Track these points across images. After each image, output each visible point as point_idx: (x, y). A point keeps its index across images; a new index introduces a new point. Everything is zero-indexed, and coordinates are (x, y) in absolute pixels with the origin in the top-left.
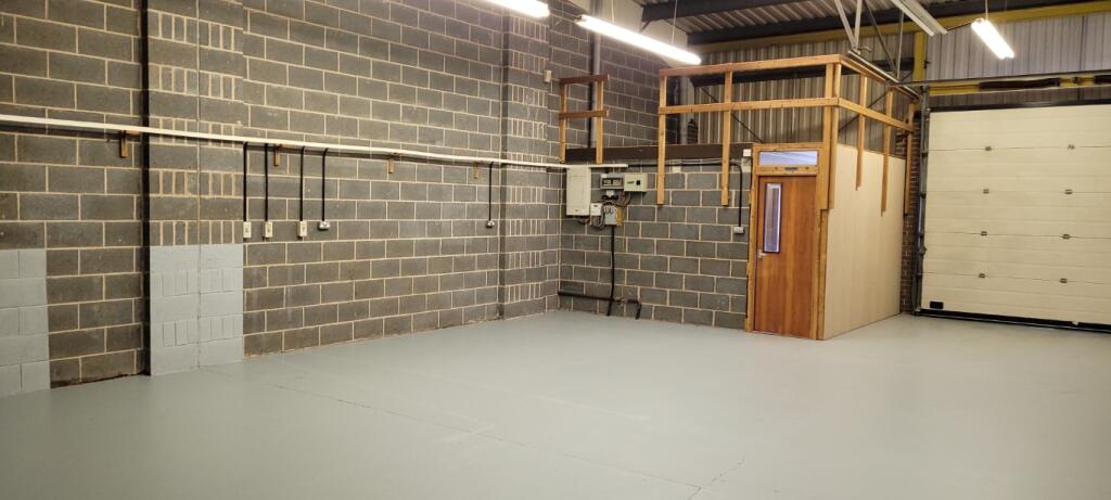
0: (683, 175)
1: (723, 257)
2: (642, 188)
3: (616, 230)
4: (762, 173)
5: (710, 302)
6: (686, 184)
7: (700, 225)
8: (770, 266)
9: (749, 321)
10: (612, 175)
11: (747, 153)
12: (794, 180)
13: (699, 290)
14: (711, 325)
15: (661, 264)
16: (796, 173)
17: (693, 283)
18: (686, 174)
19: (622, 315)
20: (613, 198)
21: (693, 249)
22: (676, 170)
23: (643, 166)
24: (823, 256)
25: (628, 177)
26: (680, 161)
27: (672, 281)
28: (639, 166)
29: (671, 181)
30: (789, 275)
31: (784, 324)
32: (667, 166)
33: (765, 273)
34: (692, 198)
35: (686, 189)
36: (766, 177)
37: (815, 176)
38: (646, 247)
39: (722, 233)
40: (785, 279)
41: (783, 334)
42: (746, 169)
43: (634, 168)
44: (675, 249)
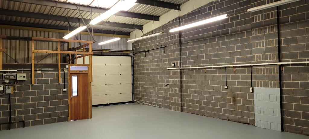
0: (42, 74)
1: (59, 100)
2: (25, 79)
3: (11, 95)
4: (71, 73)
5: (55, 115)
6: (43, 77)
7: (50, 90)
8: (75, 100)
9: (69, 118)
10: (9, 74)
11: (67, 66)
12: (81, 74)
13: (50, 112)
14: (55, 122)
15: (34, 105)
16: (82, 72)
17: (48, 110)
18: (43, 73)
19: (15, 128)
20: (9, 83)
21: (47, 98)
22: (39, 72)
23: (23, 71)
24: (91, 95)
25: (19, 75)
26: (40, 69)
27: (39, 111)
28: (22, 71)
29: (37, 76)
30: (81, 102)
31: (80, 116)
32: (35, 70)
33: (73, 102)
34: (46, 81)
35: (43, 78)
36: (72, 74)
37: (87, 73)
38: (26, 100)
39: (58, 92)
40: (80, 103)
41: (80, 119)
42: (66, 71)
43: (20, 71)
44: (40, 99)
